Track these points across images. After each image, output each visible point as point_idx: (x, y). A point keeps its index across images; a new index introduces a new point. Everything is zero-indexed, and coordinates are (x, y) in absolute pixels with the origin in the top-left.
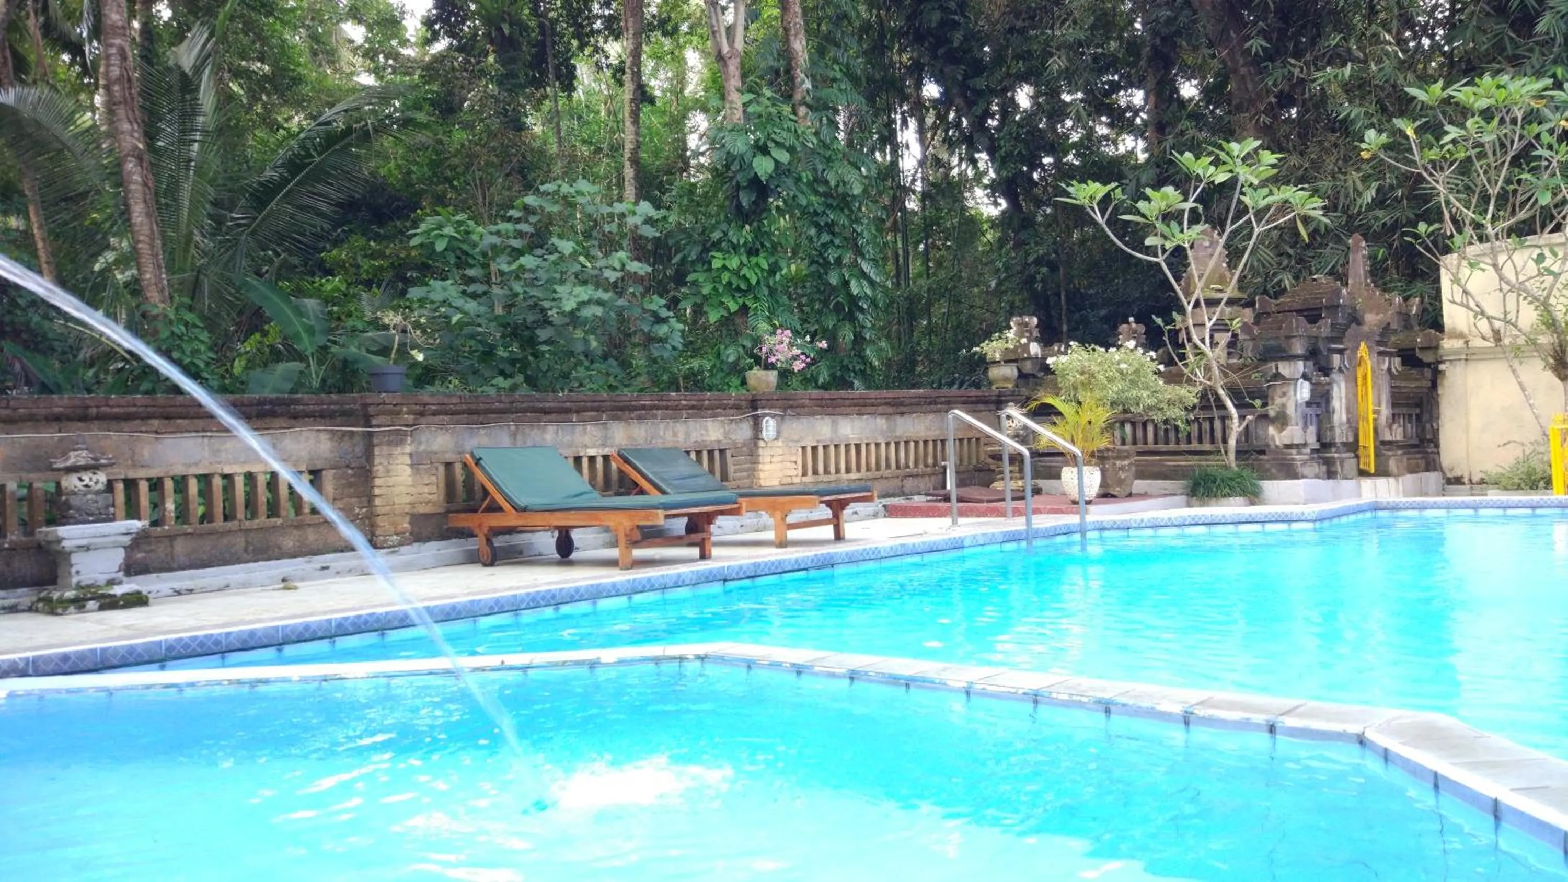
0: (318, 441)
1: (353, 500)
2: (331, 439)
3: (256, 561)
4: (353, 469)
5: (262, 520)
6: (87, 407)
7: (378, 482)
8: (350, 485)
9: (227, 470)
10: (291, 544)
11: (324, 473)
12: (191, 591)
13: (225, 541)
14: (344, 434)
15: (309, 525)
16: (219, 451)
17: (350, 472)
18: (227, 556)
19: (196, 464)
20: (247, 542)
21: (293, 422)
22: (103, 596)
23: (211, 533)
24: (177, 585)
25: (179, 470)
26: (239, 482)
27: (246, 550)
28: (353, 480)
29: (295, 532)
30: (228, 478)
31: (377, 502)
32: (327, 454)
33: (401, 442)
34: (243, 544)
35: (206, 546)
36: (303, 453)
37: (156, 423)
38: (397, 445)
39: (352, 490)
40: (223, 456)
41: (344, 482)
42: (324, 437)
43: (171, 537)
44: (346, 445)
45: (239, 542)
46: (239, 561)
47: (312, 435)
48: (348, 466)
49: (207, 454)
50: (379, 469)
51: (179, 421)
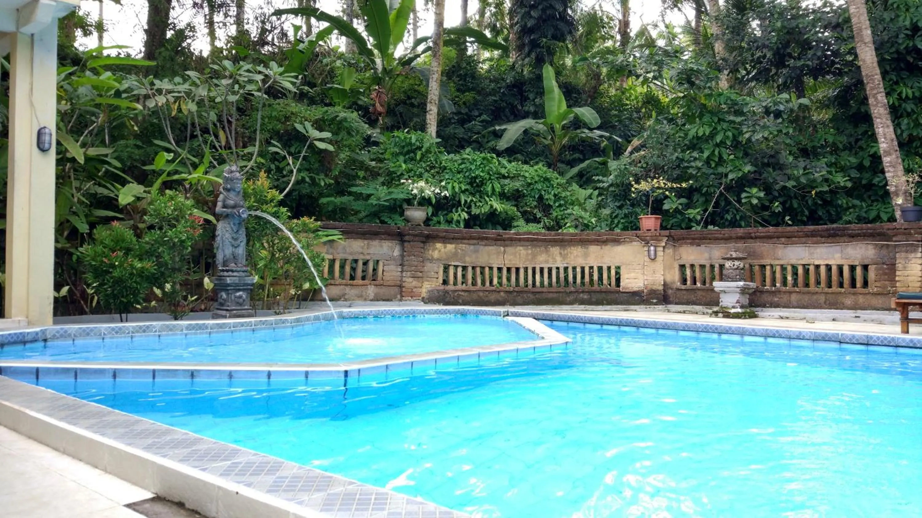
0: (867, 250)
1: (887, 282)
2: (875, 249)
3: (831, 309)
4: (887, 265)
5: (835, 288)
6: (750, 233)
7: (898, 273)
8: (885, 274)
9: (817, 263)
10: (849, 303)
11: (869, 267)
12: (787, 318)
13: (815, 297)
14: (883, 246)
15: (861, 294)
16: (813, 253)
17: (885, 266)
18: (816, 305)
19: (802, 259)
20: (826, 299)
21: (852, 239)
22: (726, 312)
23: (809, 293)
24: (782, 314)
25: (794, 262)
26: (823, 270)
27: (825, 303)
28: (887, 271)
29: (853, 297)
30: (817, 267)
31: (898, 284)
32: (872, 257)
33: (915, 251)
34: (824, 300)
35: (806, 299)
36: (859, 256)
37: (783, 239)
38: (912, 252)
39: (886, 277)
40: (815, 256)
41: (881, 272)
42: (870, 247)
43: (790, 293)
44: (884, 252)
45: (822, 298)
46: (821, 308)
47: (864, 246)
48: (883, 264)
49: (807, 255)
50: (899, 266)
51: (794, 239)
